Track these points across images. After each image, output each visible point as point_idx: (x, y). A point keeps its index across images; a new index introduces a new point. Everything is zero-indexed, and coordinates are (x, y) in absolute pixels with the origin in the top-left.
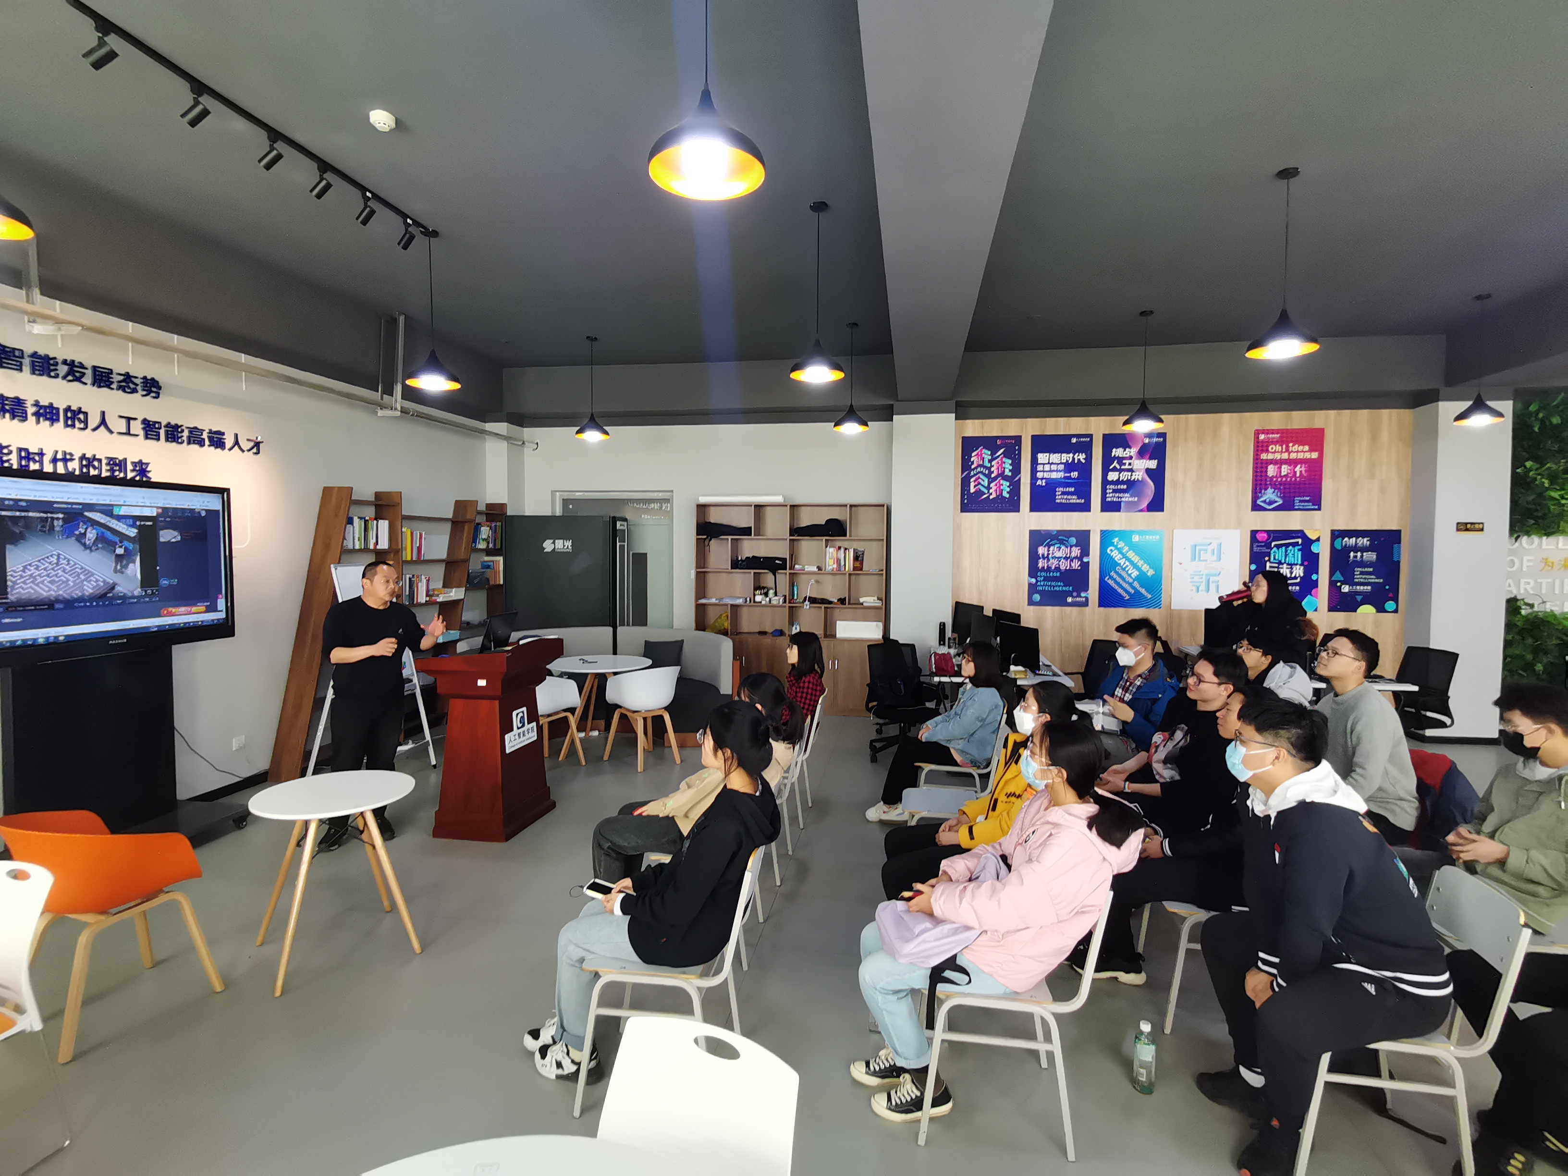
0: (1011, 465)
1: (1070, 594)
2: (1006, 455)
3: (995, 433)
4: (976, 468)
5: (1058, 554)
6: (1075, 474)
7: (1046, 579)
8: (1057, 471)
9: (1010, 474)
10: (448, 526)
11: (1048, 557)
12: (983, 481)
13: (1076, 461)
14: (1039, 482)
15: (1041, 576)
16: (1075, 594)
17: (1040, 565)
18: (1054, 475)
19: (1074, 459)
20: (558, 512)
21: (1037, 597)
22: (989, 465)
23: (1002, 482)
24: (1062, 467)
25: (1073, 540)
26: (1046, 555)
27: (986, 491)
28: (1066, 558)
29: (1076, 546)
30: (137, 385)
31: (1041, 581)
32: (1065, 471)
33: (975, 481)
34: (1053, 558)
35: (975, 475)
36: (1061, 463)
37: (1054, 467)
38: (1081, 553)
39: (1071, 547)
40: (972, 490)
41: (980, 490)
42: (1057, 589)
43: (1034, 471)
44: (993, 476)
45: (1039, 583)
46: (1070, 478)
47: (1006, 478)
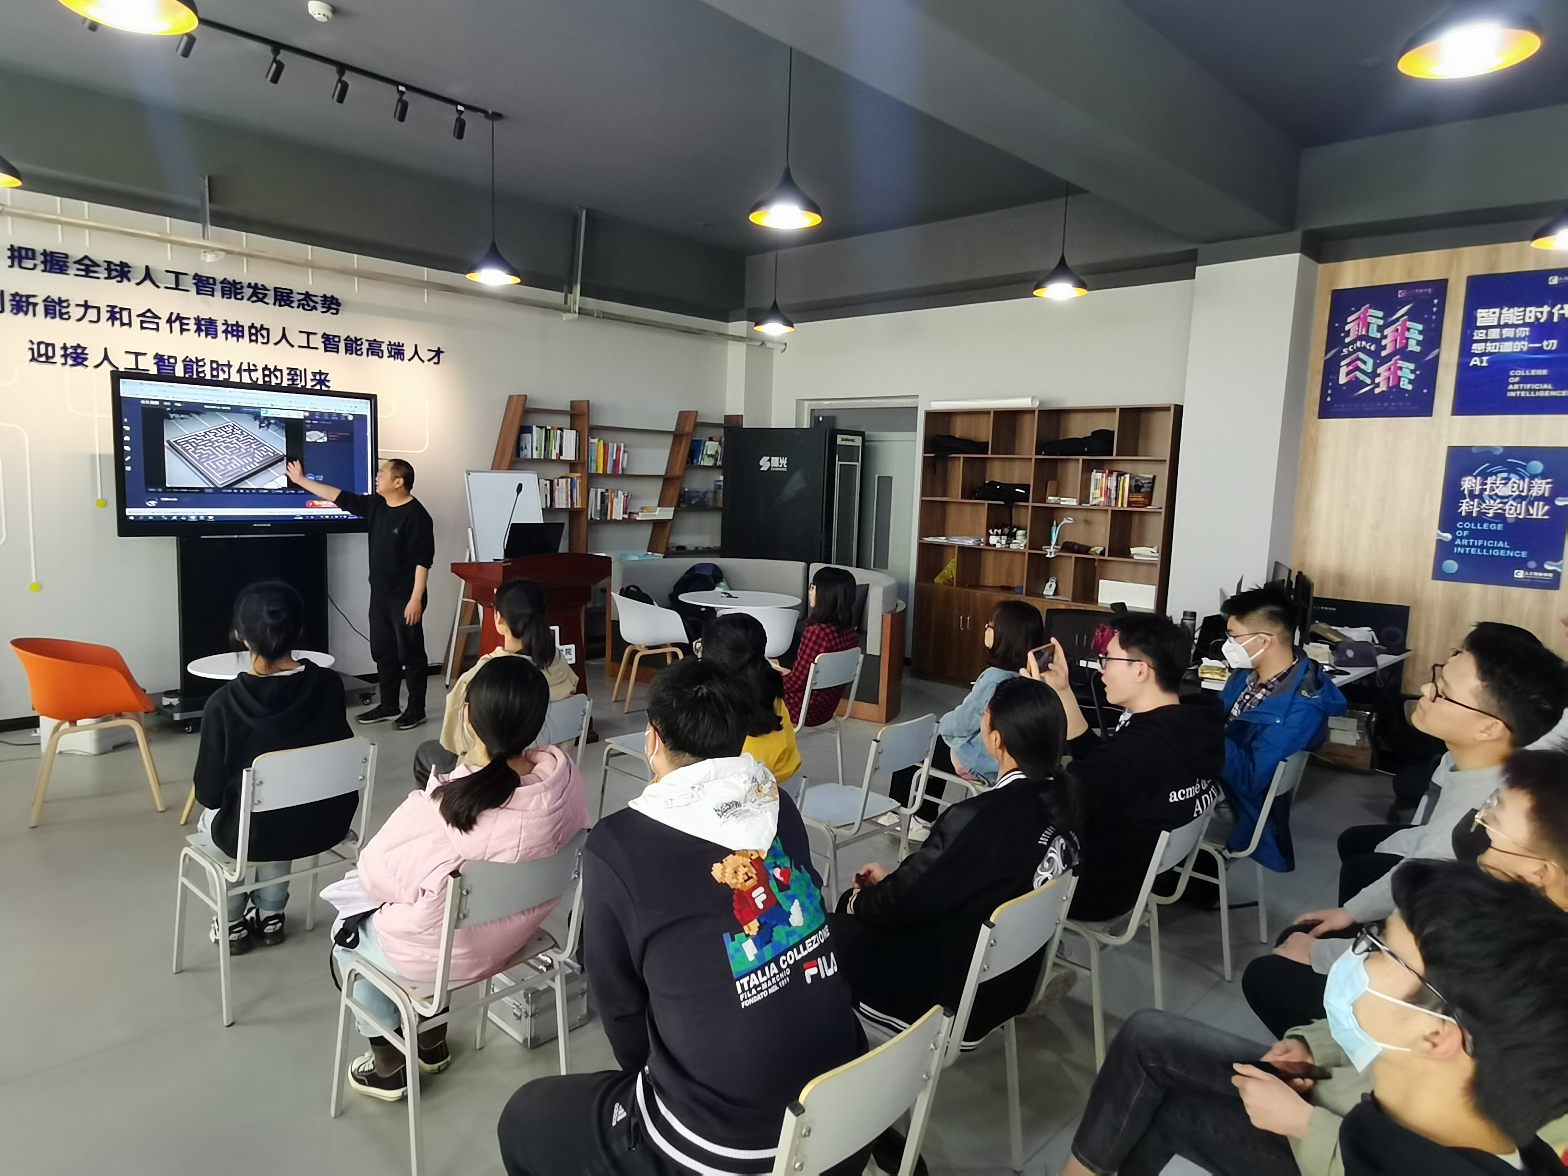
0: (1420, 332)
1: (1521, 564)
2: (1412, 316)
3: (1396, 278)
4: (1353, 342)
5: (1503, 491)
6: (1551, 344)
7: (1474, 534)
8: (1514, 339)
9: (1418, 349)
10: (669, 440)
11: (1480, 497)
12: (1365, 363)
13: (1555, 320)
14: (1475, 361)
15: (1463, 529)
16: (1532, 564)
17: (1464, 508)
18: (1507, 347)
19: (1551, 314)
20: (806, 424)
21: (1452, 566)
22: (1378, 335)
23: (1401, 363)
24: (1525, 331)
25: (1537, 466)
26: (1477, 493)
27: (1368, 381)
28: (1520, 498)
29: (1543, 476)
30: (317, 303)
31: (1462, 538)
32: (1531, 339)
33: (1348, 365)
34: (1490, 497)
35: (1350, 354)
36: (1525, 325)
37: (1508, 332)
38: (1551, 489)
39: (1533, 477)
40: (1343, 379)
41: (1357, 378)
42: (1496, 553)
43: (1467, 341)
44: (1384, 353)
45: (1458, 542)
46: (1540, 350)
47: (1408, 356)
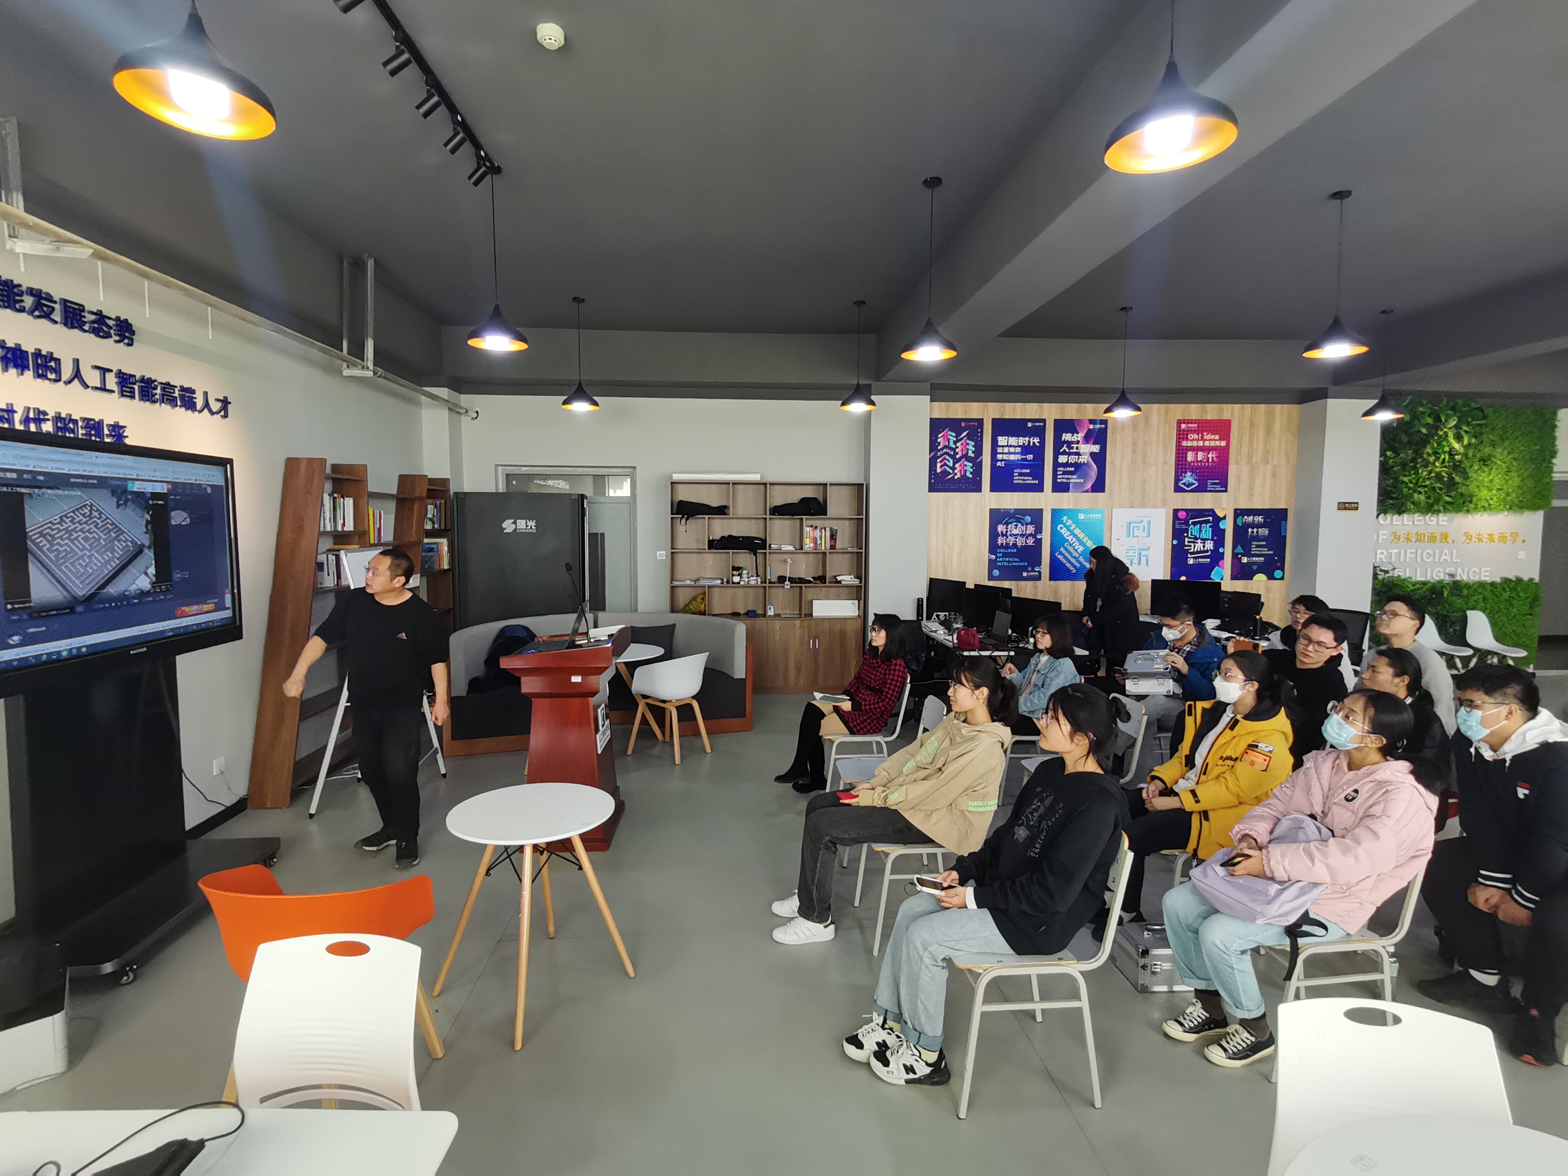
0: (973, 446)
1: (1025, 569)
2: (969, 436)
3: (960, 416)
4: (942, 449)
5: (1015, 532)
6: (1030, 457)
7: (1005, 555)
8: (1015, 453)
9: (973, 455)
11: (1006, 535)
12: (949, 461)
13: (1031, 444)
14: (999, 464)
15: (1000, 553)
16: (1029, 569)
17: (999, 542)
18: (1012, 457)
19: (1029, 442)
20: (502, 489)
21: (996, 573)
22: (954, 446)
23: (966, 463)
24: (1018, 450)
25: (1028, 519)
26: (1004, 533)
27: (951, 472)
28: (1022, 535)
29: (1031, 524)
31: (1000, 557)
32: (1022, 453)
33: (941, 461)
34: (1010, 535)
35: (942, 455)
36: (1019, 446)
37: (1012, 450)
38: (1035, 530)
39: (1027, 524)
40: (939, 470)
41: (946, 470)
42: (1014, 564)
43: (994, 453)
44: (957, 457)
45: (998, 560)
46: (1026, 460)
47: (969, 459)
